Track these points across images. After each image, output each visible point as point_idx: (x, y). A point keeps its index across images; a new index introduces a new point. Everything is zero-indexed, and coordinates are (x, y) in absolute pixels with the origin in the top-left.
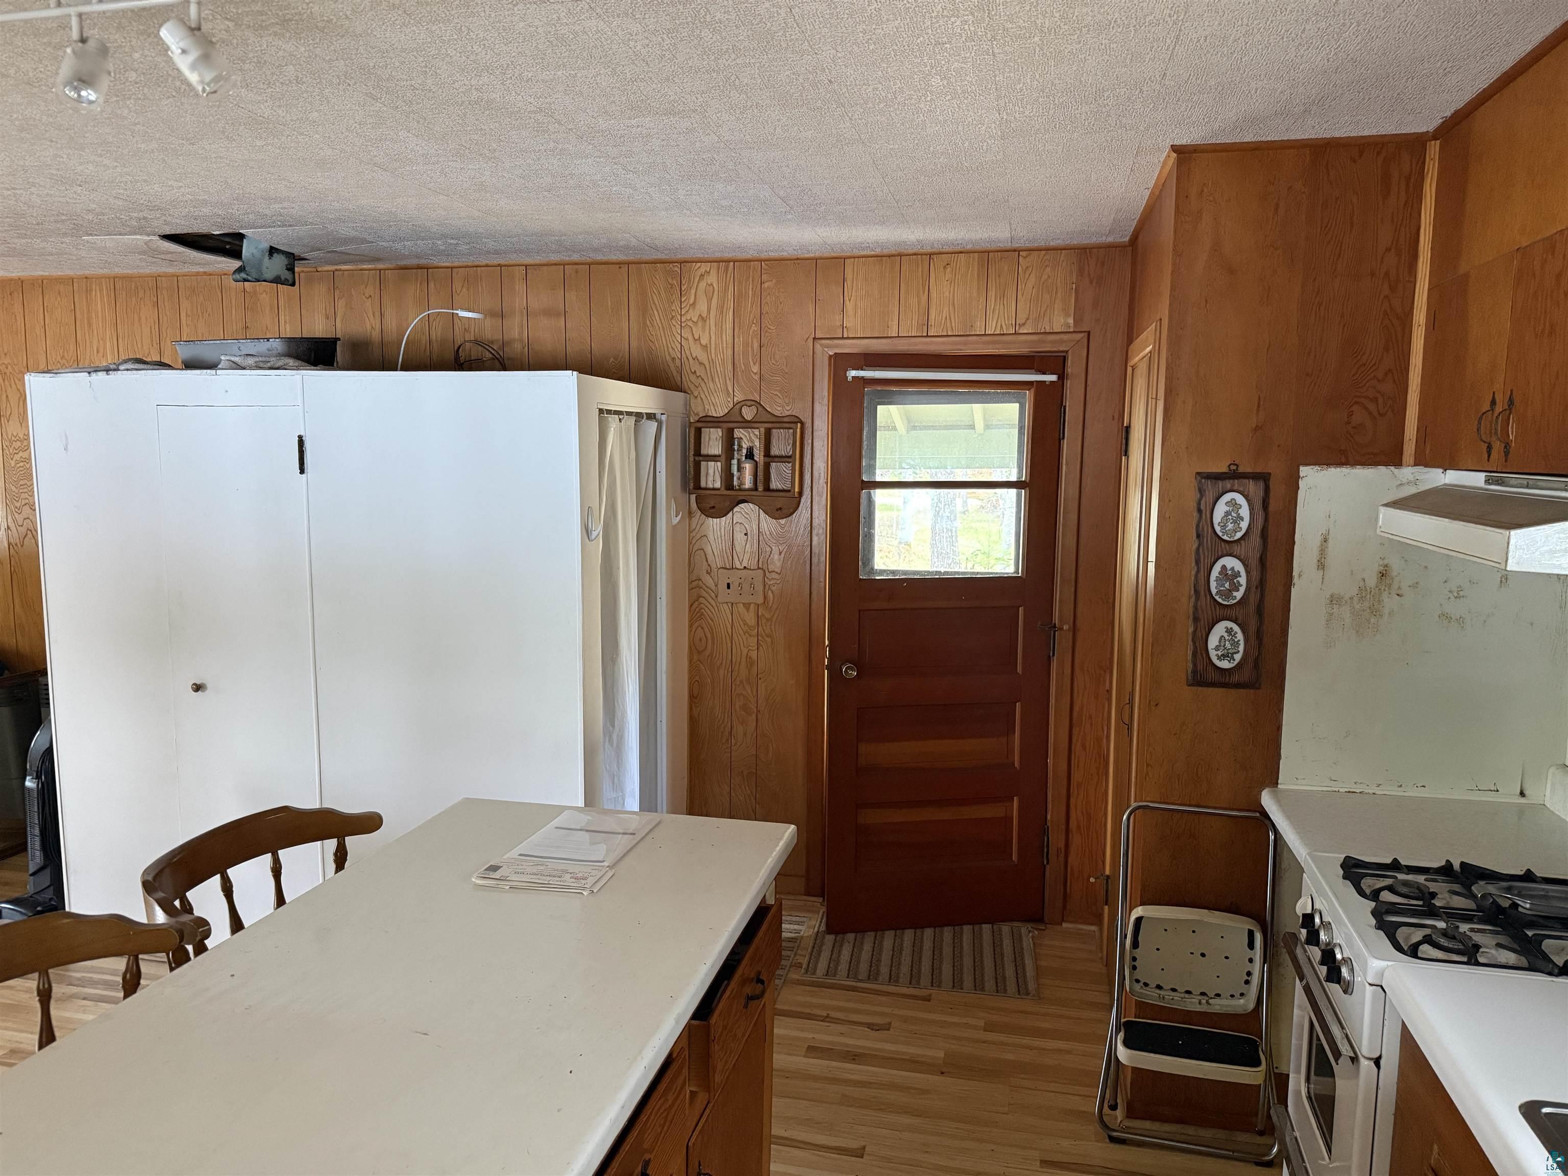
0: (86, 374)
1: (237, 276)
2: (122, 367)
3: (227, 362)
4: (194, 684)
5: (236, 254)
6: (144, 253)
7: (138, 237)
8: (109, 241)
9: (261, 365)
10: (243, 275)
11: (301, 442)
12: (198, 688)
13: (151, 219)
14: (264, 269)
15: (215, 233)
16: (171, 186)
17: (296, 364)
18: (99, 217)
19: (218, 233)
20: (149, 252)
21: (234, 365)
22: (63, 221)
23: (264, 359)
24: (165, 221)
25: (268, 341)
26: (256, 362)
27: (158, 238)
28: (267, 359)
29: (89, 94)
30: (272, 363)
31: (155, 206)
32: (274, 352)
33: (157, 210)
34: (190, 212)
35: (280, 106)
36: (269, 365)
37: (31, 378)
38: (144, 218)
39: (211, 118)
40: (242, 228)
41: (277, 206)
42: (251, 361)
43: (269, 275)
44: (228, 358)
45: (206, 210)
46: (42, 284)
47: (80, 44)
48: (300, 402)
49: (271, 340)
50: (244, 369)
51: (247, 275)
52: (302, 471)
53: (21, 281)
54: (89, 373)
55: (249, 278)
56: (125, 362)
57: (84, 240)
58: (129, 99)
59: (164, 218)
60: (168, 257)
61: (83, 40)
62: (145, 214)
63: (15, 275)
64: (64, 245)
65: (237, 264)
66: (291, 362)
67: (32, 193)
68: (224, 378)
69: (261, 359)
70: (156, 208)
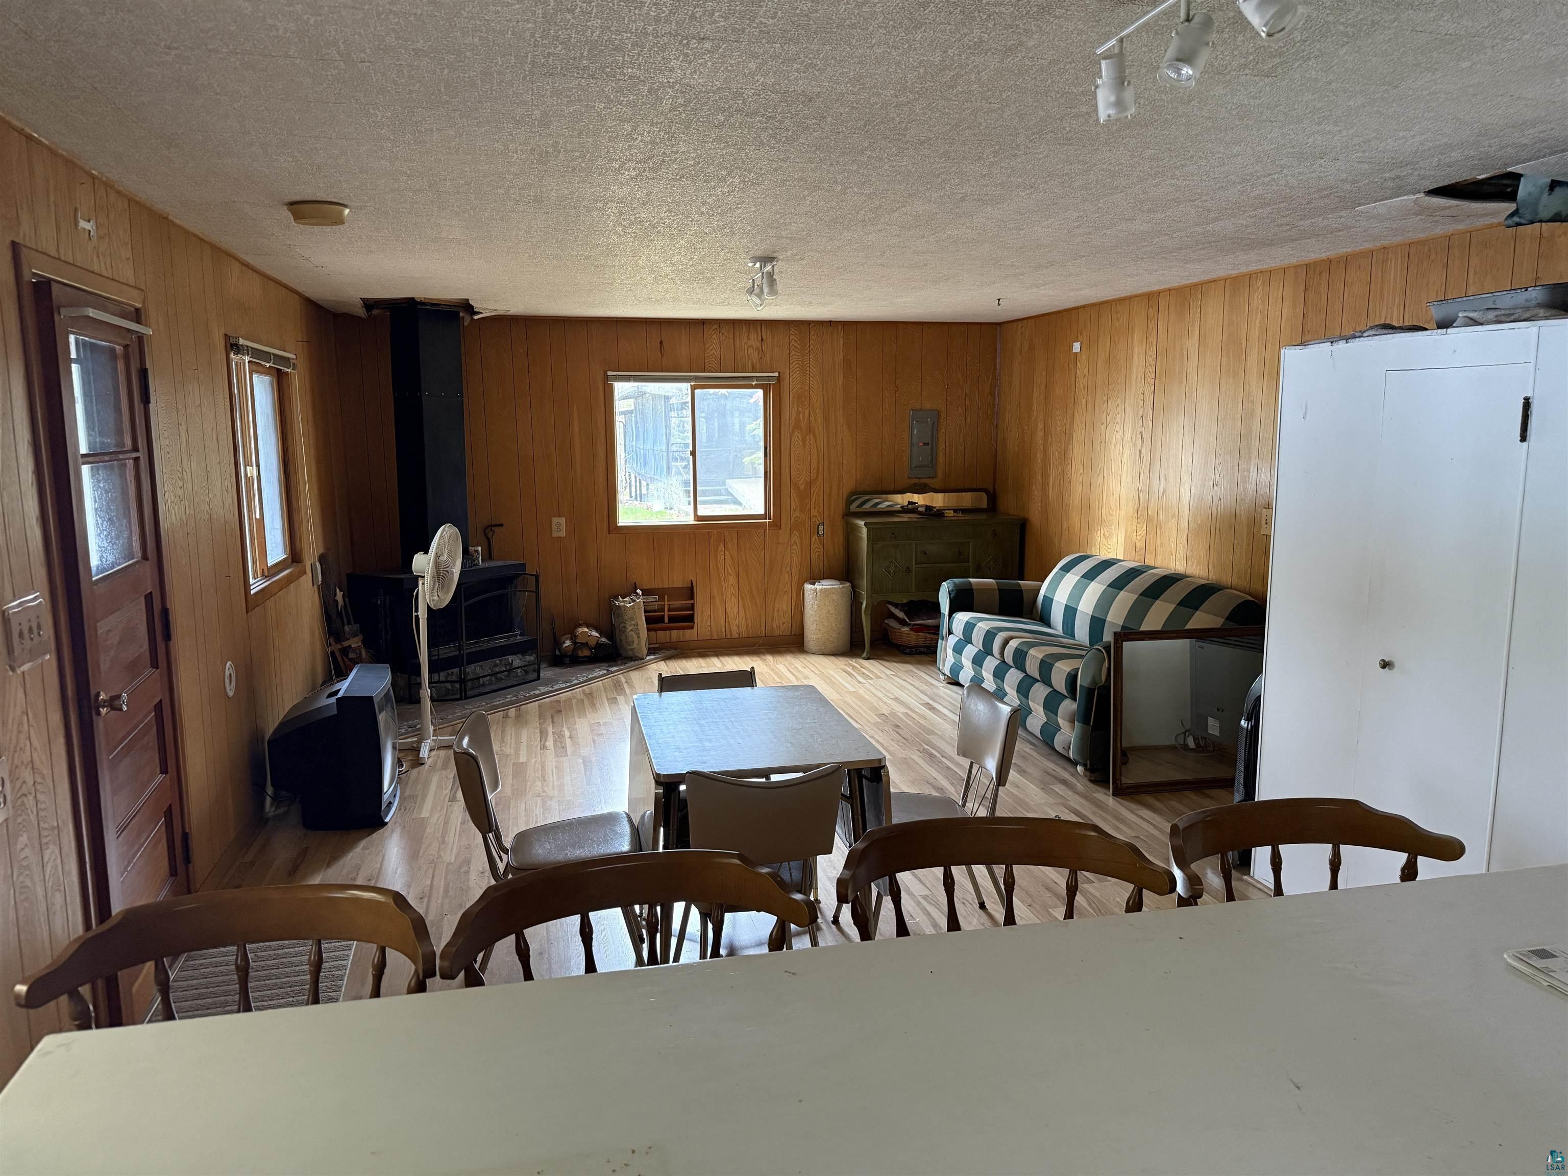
0: (1329, 344)
1: (1510, 222)
2: (1365, 335)
3: (1463, 319)
4: (1383, 660)
5: (1511, 196)
6: (1416, 214)
7: (1405, 197)
8: (1380, 207)
9: (1503, 318)
10: (1516, 219)
11: (1527, 404)
12: (1385, 665)
13: (1405, 176)
14: (1541, 208)
15: (1480, 177)
16: (1403, 137)
17: (1549, 314)
18: (1356, 185)
19: (1483, 176)
20: (1421, 211)
21: (1470, 322)
22: (1327, 196)
23: (1508, 312)
24: (1419, 175)
25: (1526, 290)
26: (1497, 316)
27: (1422, 195)
28: (1512, 311)
29: (1187, 71)
30: (1517, 315)
31: (1402, 162)
32: (1534, 303)
33: (1406, 165)
34: (1439, 160)
35: (1461, 17)
36: (1512, 318)
37: (1286, 351)
38: (1398, 177)
39: (1396, 53)
40: (1508, 165)
41: (1531, 131)
42: (1491, 315)
43: (1545, 214)
44: (1466, 314)
45: (1456, 155)
46: (1346, 261)
47: (1187, 24)
48: (1532, 360)
49: (1529, 289)
50: (1481, 324)
51: (1520, 217)
52: (1523, 438)
53: (1329, 261)
54: (1332, 342)
55: (1523, 221)
56: (1371, 328)
57: (1357, 211)
58: (1309, 58)
59: (1416, 173)
60: (1447, 212)
61: (1188, 20)
62: (1397, 172)
63: (1323, 256)
64: (1343, 219)
65: (1512, 207)
66: (1542, 312)
67: (1286, 176)
68: (1457, 335)
69: (1503, 312)
70: (1404, 164)
